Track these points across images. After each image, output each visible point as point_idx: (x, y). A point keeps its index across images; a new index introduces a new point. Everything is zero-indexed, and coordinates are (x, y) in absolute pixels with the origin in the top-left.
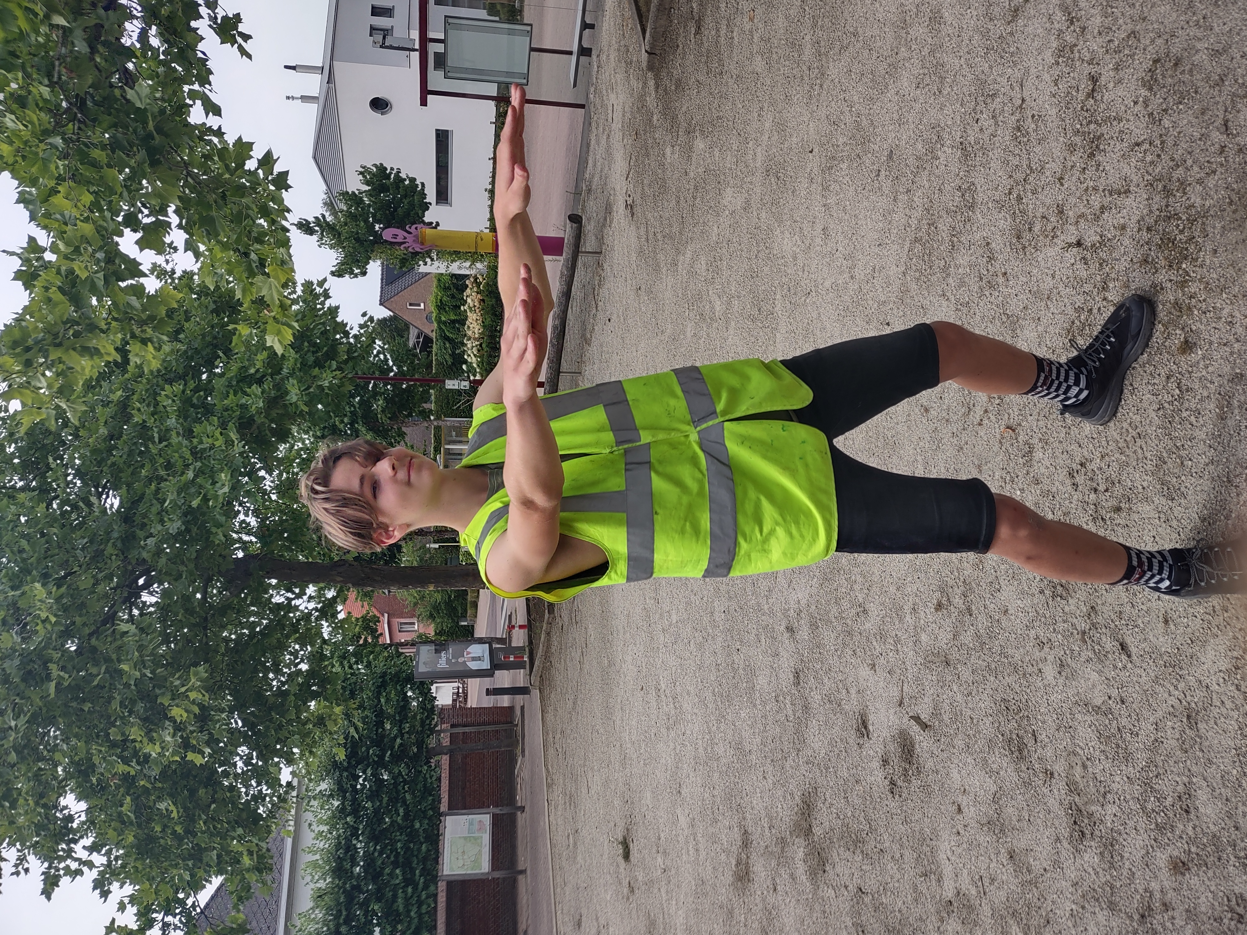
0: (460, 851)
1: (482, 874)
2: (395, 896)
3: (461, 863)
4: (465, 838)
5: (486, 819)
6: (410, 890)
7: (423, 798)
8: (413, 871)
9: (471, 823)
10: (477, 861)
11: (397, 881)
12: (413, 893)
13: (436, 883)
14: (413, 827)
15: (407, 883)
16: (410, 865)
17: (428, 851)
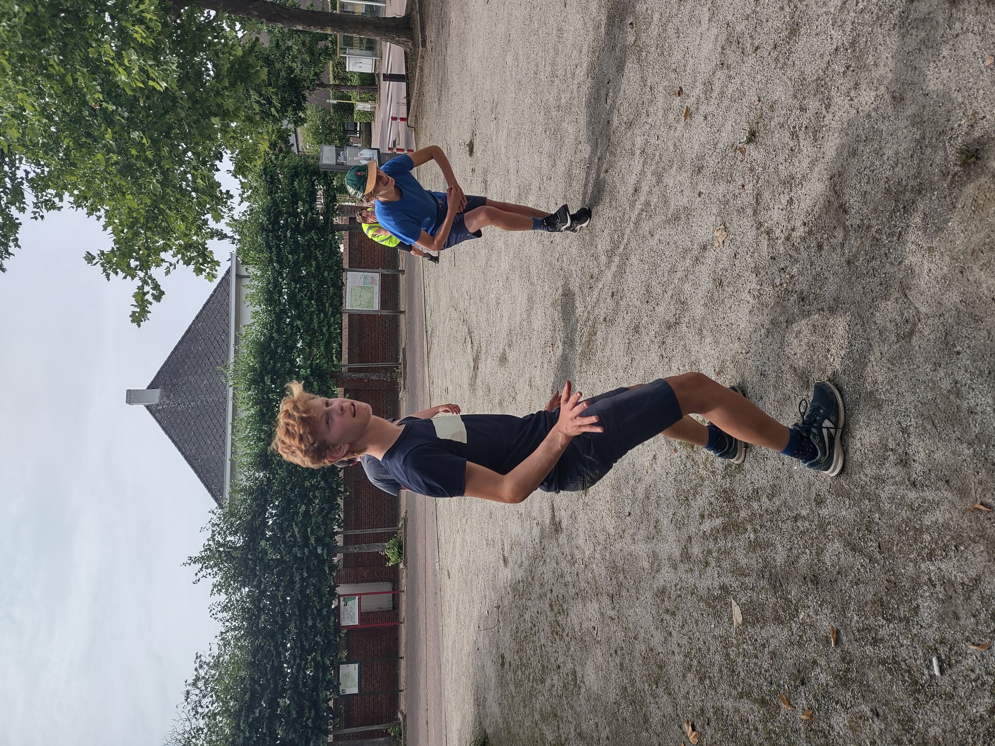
0: (358, 295)
1: (374, 311)
2: (312, 320)
3: (359, 303)
4: (361, 287)
5: (377, 276)
6: (322, 315)
7: (330, 258)
8: (323, 304)
9: (366, 278)
10: (370, 302)
11: (313, 309)
12: (324, 318)
13: (341, 314)
14: (323, 276)
15: (320, 311)
16: (322, 301)
17: (334, 294)
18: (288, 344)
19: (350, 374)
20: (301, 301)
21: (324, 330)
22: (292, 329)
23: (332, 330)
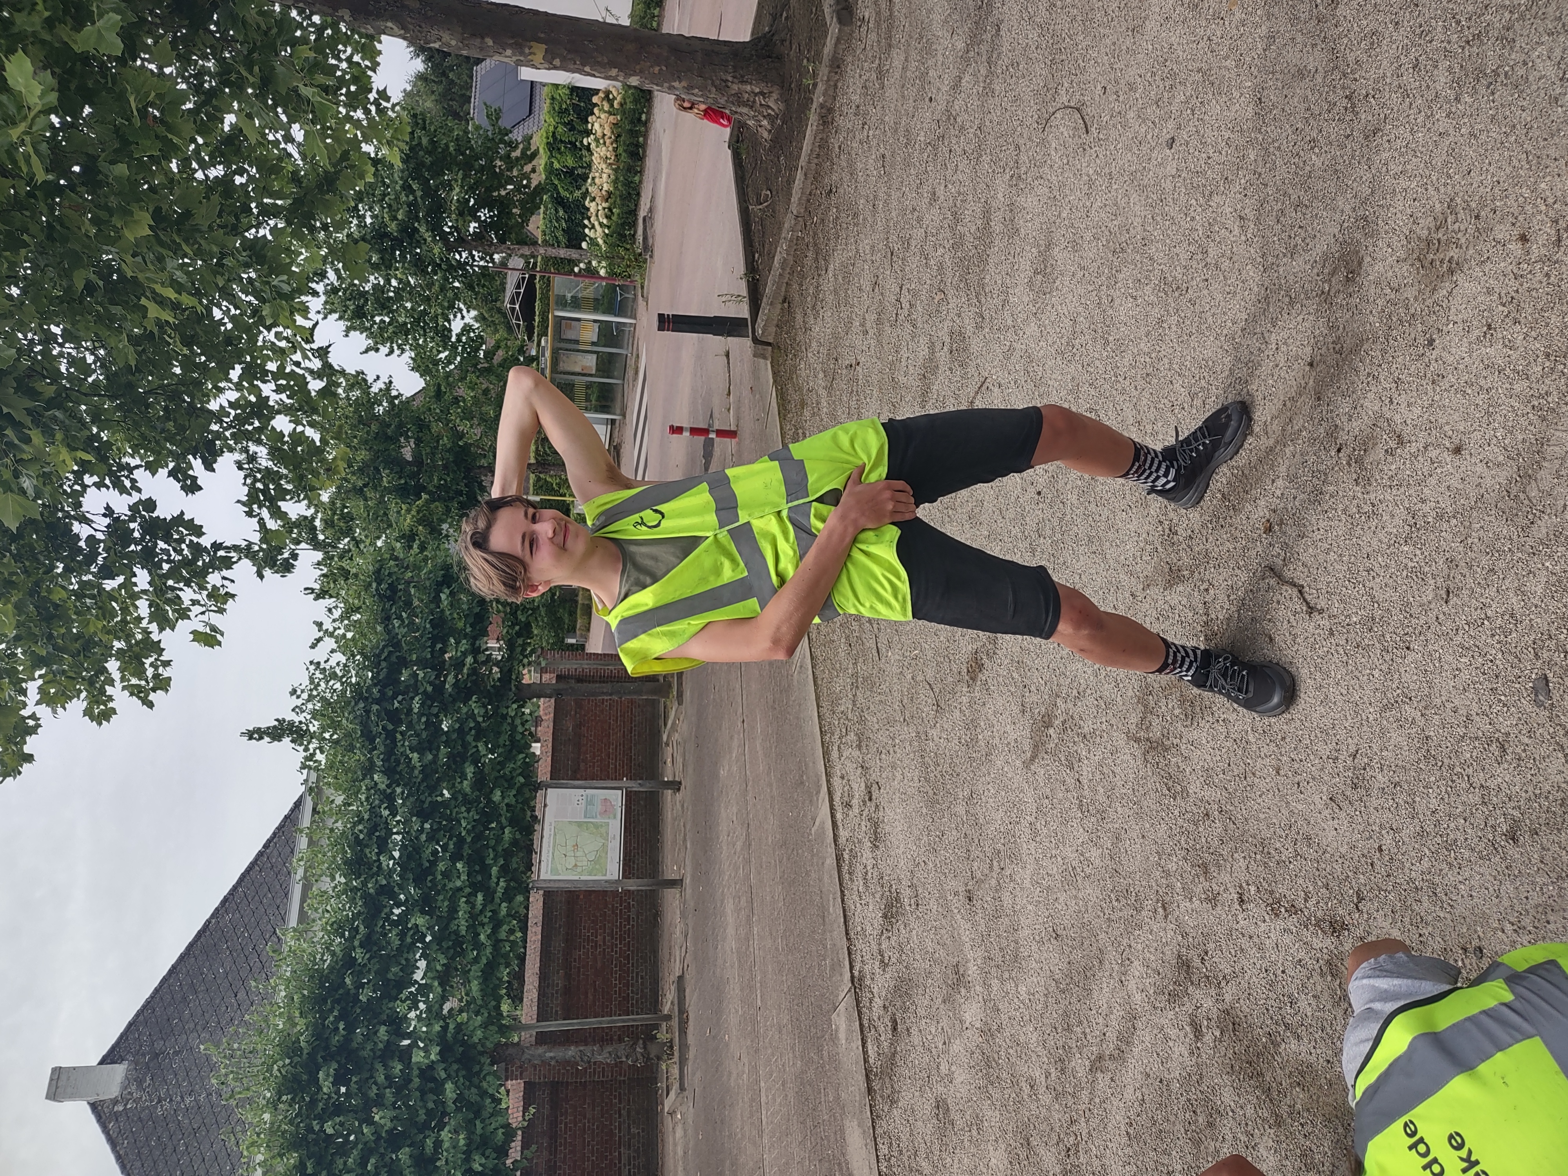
0: (570, 843)
1: (606, 881)
2: (453, 910)
3: (571, 862)
4: (579, 824)
5: (616, 798)
6: (480, 897)
7: (509, 756)
8: (485, 870)
9: (590, 802)
10: (599, 861)
11: (458, 883)
12: (484, 906)
13: (526, 891)
14: (490, 801)
15: (475, 887)
16: (482, 861)
17: (514, 842)
18: (390, 976)
19: (540, 1050)
20: (433, 864)
21: (482, 937)
22: (402, 935)
23: (503, 935)
